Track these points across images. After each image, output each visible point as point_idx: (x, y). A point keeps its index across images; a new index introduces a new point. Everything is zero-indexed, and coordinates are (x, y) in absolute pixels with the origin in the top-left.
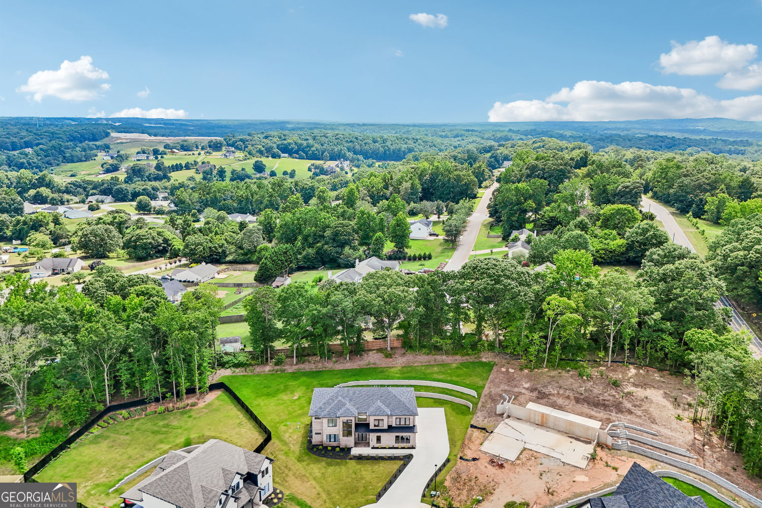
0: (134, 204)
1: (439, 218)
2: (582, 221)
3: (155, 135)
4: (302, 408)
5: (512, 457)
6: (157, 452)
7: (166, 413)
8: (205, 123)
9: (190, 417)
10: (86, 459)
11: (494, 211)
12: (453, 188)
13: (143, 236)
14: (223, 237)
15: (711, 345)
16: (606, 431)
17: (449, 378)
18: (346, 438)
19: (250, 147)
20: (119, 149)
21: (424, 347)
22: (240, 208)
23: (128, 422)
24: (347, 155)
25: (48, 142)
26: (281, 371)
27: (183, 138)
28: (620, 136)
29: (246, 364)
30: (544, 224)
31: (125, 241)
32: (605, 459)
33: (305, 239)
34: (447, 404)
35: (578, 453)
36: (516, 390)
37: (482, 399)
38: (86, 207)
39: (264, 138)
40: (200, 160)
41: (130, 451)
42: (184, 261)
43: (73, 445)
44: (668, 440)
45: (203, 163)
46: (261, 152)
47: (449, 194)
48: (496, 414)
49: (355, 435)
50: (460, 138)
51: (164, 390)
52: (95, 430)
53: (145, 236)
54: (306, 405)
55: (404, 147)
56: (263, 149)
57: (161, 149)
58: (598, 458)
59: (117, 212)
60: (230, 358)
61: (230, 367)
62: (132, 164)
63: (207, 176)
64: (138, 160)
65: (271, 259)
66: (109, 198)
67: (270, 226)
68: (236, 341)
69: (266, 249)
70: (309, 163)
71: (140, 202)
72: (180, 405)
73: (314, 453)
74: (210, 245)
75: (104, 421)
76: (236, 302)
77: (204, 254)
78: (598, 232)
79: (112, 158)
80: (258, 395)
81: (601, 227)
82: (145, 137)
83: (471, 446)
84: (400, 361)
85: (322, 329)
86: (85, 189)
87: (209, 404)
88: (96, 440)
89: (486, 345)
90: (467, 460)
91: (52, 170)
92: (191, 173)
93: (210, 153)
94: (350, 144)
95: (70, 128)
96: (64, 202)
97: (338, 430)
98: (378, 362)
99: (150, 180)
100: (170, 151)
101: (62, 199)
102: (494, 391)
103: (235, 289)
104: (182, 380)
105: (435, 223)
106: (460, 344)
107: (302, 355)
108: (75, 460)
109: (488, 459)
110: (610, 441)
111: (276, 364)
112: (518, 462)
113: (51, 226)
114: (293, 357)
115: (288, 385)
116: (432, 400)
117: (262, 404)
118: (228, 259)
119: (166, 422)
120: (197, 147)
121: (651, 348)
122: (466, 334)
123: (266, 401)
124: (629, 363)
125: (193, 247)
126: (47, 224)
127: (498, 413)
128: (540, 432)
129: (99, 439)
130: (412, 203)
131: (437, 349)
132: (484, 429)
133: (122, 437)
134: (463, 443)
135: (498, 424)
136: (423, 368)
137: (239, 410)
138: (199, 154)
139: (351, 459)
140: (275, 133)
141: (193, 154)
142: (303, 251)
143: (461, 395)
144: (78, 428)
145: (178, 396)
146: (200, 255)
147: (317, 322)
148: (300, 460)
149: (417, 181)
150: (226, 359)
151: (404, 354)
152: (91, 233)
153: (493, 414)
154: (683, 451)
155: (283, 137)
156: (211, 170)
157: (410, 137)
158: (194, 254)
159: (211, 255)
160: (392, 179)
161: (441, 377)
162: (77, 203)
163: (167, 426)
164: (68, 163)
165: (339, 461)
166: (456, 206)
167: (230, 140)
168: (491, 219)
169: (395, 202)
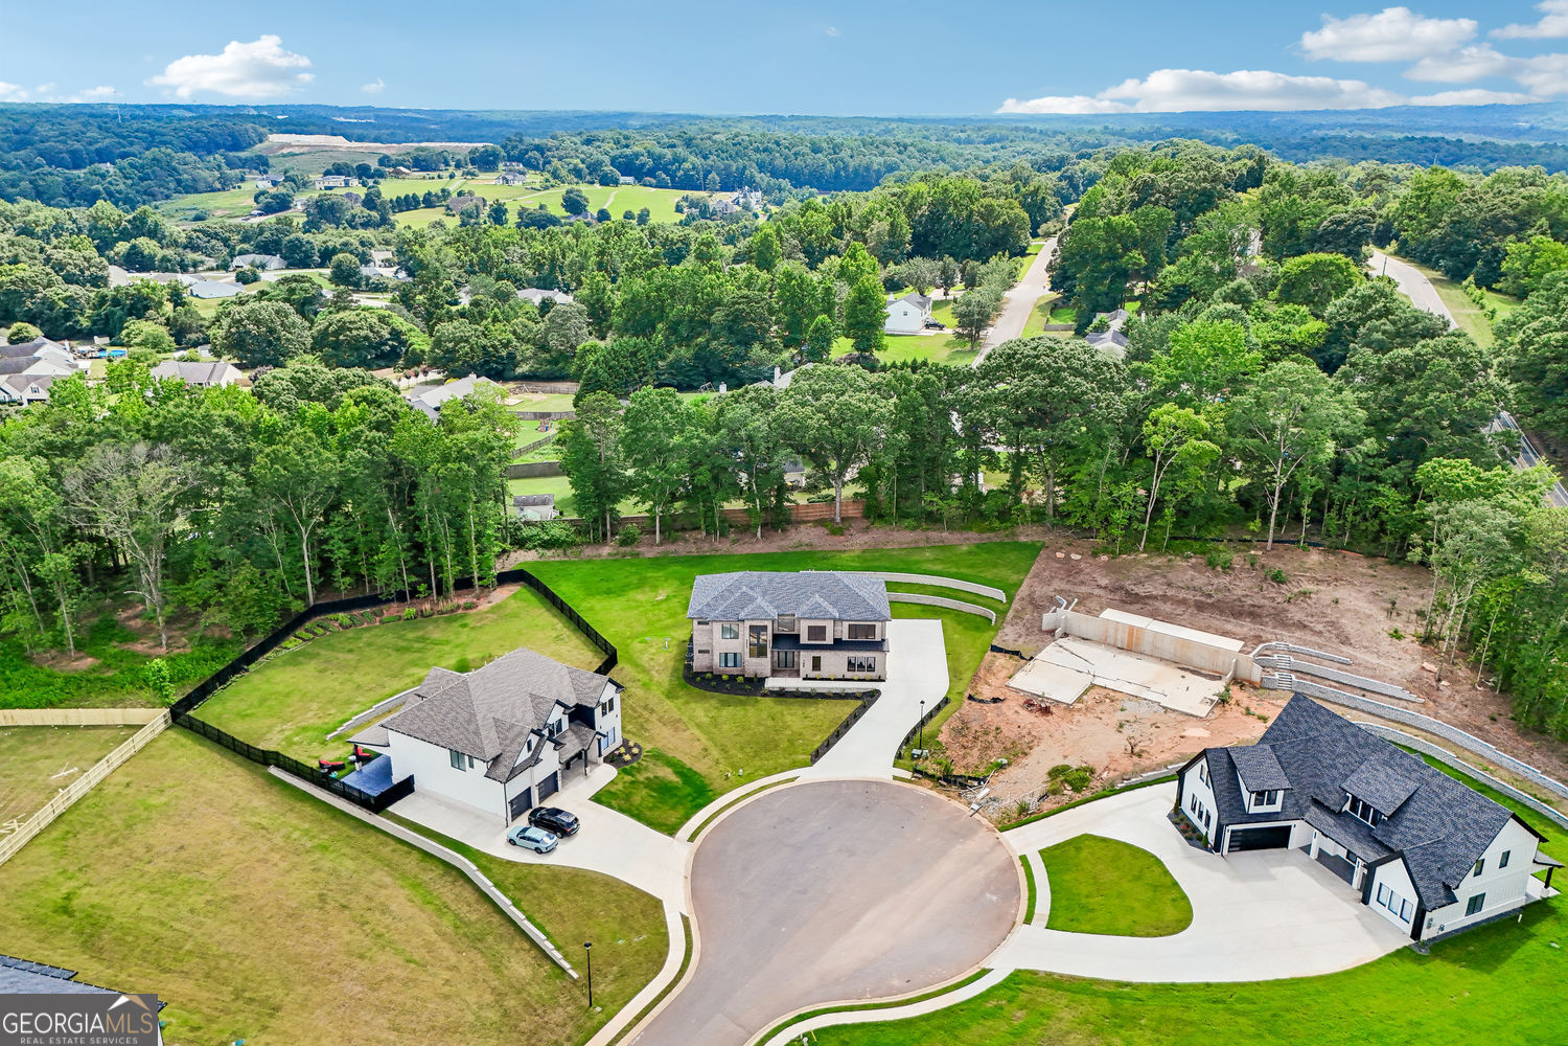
0: (327, 272)
1: (946, 294)
2: (1239, 288)
3: (360, 139)
4: (673, 615)
5: (1068, 697)
6: (408, 680)
7: (419, 619)
8: (459, 115)
9: (465, 626)
10: (280, 688)
11: (1060, 278)
12: (977, 233)
13: (350, 323)
14: (509, 328)
15: (1467, 488)
16: (1251, 656)
17: (953, 570)
18: (755, 660)
19: (555, 162)
20: (287, 166)
21: (906, 516)
22: (539, 279)
23: (350, 633)
24: (758, 180)
25: (142, 150)
26: (632, 555)
27: (416, 145)
28: (1343, 139)
29: (564, 541)
30: (1162, 302)
31: (316, 334)
32: (1245, 702)
33: (673, 329)
34: (948, 613)
35: (1196, 694)
36: (1083, 589)
37: (1016, 605)
38: (232, 276)
39: (583, 144)
40: (454, 187)
41: (357, 677)
42: (433, 375)
43: (252, 667)
44: (1370, 672)
45: (460, 194)
46: (578, 173)
47: (969, 246)
48: (1040, 630)
49: (772, 657)
50: (998, 145)
51: (414, 579)
52: (291, 644)
53: (354, 322)
54: (680, 610)
55: (877, 162)
56: (581, 166)
57: (374, 165)
58: (1233, 702)
59: (296, 281)
60: (535, 531)
61: (535, 546)
62: (316, 196)
63: (468, 217)
64: (327, 188)
65: (607, 363)
66: (275, 261)
67: (602, 307)
68: (544, 502)
69: (594, 349)
70: (676, 196)
71: (338, 266)
72: (443, 605)
73: (697, 685)
74: (484, 341)
75: (307, 631)
76: (540, 444)
77: (472, 359)
78: (1272, 309)
79: (275, 183)
80: (591, 592)
81: (1277, 301)
82: (339, 141)
83: (992, 680)
84: (858, 541)
85: (709, 476)
86: (226, 241)
87: (499, 607)
88: (294, 660)
89: (1028, 512)
90: (981, 701)
91: (157, 208)
92: (437, 214)
93: (473, 174)
94: (764, 155)
95: (185, 124)
96: (187, 266)
97: (741, 644)
98: (815, 541)
99: (353, 227)
100: (391, 170)
101: (183, 260)
102: (1041, 591)
103: (537, 423)
104: (448, 561)
105: (937, 305)
106: (976, 511)
107: (672, 528)
108: (259, 690)
109: (1022, 701)
110: (1256, 674)
111: (623, 543)
112: (1079, 706)
113: (168, 307)
114: (655, 532)
115: (645, 578)
116: (919, 608)
117: (598, 606)
118: (519, 371)
119: (420, 633)
120: (447, 164)
121: (1355, 514)
122: (990, 491)
123: (605, 603)
124: (1310, 544)
125: (451, 345)
126: (160, 304)
127: (1044, 628)
128: (1124, 658)
129: (301, 659)
130: (891, 264)
131: (932, 518)
132: (1017, 653)
133: (340, 655)
134: (976, 675)
135: (1045, 647)
136: (904, 552)
137: (554, 616)
138: (452, 176)
139: (765, 695)
140: (609, 134)
141: (439, 177)
142: (669, 352)
143: (976, 599)
144: (260, 638)
145: (440, 592)
146: (465, 362)
147: (700, 464)
148: (670, 695)
149: (903, 219)
150: (526, 532)
151: (868, 528)
152: (248, 318)
153: (1036, 629)
154: (1397, 691)
155: (624, 142)
156: (477, 207)
157: (891, 139)
158: (453, 360)
159: (486, 362)
160: (850, 215)
161: (938, 567)
162: (211, 269)
163: (422, 639)
164: (187, 193)
165: (742, 697)
166: (983, 269)
167: (514, 148)
168: (1055, 295)
169: (856, 260)
